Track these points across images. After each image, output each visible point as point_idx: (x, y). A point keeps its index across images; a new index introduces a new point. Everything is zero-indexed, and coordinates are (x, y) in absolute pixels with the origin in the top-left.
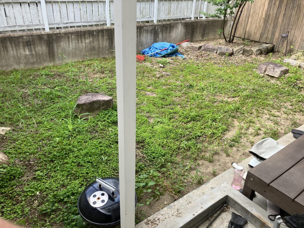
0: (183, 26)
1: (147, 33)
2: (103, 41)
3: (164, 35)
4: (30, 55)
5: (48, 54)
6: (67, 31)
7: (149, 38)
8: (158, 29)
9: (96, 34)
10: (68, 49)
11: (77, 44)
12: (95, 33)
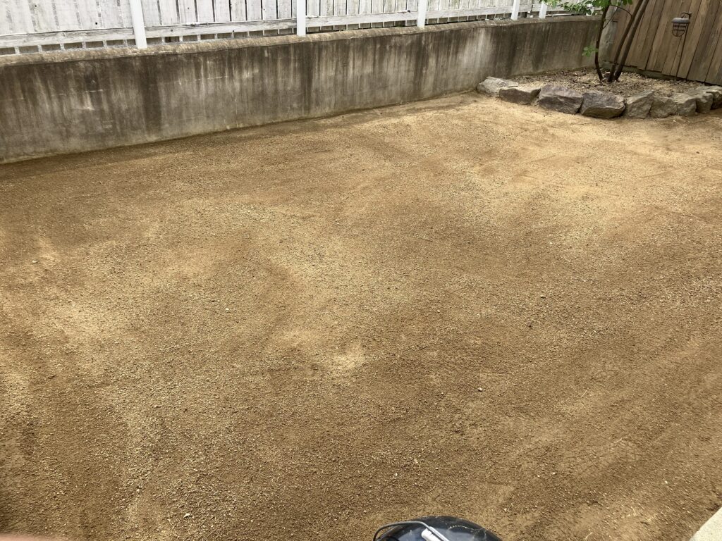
0: (489, 37)
1: (399, 54)
2: (288, 76)
3: (441, 59)
4: (94, 113)
5: (142, 111)
6: (194, 46)
7: (403, 68)
8: (428, 45)
9: (268, 58)
10: (195, 96)
11: (220, 84)
12: (268, 52)
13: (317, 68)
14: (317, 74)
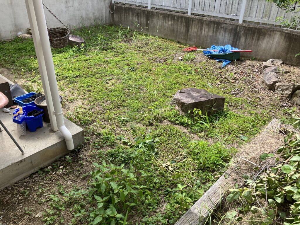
1: (225, 31)
3: (248, 40)
6: (159, 12)
8: (241, 31)
10: (157, 25)
11: (163, 23)
13: (191, 27)
14: (191, 29)
